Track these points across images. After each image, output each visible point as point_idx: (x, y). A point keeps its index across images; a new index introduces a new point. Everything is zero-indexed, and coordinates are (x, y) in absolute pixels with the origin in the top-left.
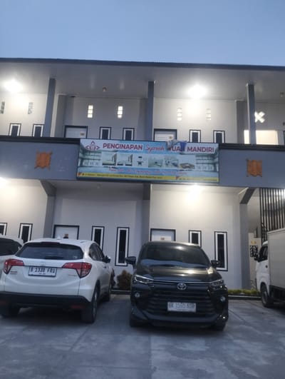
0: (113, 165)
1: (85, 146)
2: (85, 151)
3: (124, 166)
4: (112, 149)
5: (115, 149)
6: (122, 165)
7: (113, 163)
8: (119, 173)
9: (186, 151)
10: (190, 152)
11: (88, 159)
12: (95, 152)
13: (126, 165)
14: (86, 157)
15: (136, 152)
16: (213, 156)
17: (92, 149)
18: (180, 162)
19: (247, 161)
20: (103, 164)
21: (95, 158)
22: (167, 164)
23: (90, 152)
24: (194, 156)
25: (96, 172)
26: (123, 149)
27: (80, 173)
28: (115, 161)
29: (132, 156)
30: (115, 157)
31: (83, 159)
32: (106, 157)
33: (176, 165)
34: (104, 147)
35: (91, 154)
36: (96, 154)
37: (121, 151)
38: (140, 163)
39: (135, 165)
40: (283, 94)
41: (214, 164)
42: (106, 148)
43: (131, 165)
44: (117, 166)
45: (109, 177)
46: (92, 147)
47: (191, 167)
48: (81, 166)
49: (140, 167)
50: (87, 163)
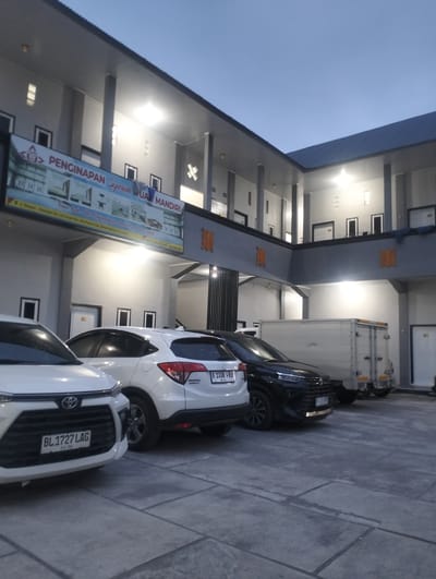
0: (64, 196)
1: (20, 150)
2: (20, 160)
3: (80, 204)
4: (64, 170)
5: (67, 171)
6: (77, 201)
7: (64, 194)
8: (73, 214)
9: (154, 203)
10: (158, 205)
11: (26, 177)
12: (36, 167)
13: (84, 203)
14: (21, 171)
15: (96, 185)
16: (179, 217)
17: (32, 161)
18: (148, 216)
19: (203, 230)
20: (50, 193)
21: (37, 177)
22: (133, 216)
23: (28, 164)
24: (162, 212)
25: (39, 204)
26: (79, 175)
27: (11, 199)
28: (67, 191)
29: (90, 190)
30: (67, 184)
31: (15, 175)
32: (54, 181)
33: (143, 219)
34: (51, 162)
35: (30, 168)
36: (39, 171)
37: (76, 178)
38: (101, 205)
39: (95, 207)
40: (224, 154)
41: (180, 228)
42: (53, 166)
43: (89, 205)
44: (69, 201)
45: (58, 217)
46: (32, 157)
47: (158, 225)
48: (13, 186)
49: (100, 210)
50: (24, 183)
